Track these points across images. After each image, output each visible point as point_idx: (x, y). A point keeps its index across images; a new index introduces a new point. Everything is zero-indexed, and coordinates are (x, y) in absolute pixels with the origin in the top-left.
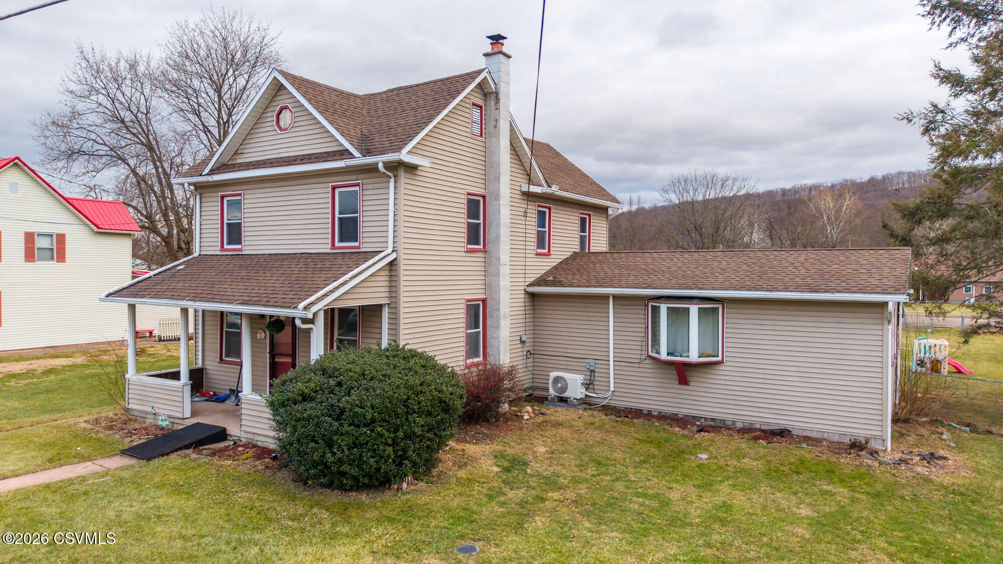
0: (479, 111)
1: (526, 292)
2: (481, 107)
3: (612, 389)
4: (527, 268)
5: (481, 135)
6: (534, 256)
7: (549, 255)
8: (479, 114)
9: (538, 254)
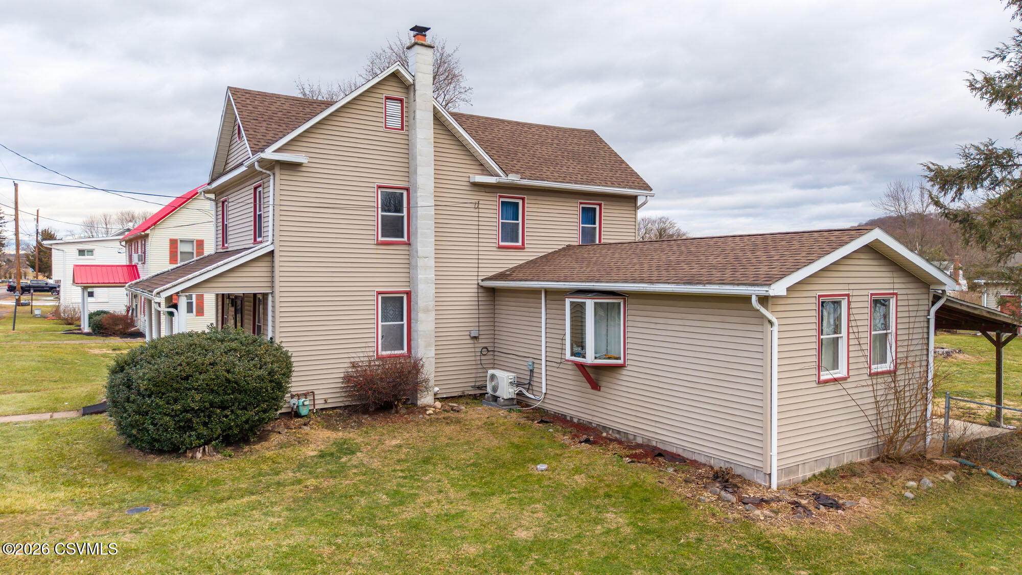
0: (400, 105)
1: (480, 287)
2: (401, 101)
3: (544, 391)
4: (480, 261)
5: (402, 129)
6: (495, 249)
7: (524, 248)
8: (400, 108)
9: (500, 247)
